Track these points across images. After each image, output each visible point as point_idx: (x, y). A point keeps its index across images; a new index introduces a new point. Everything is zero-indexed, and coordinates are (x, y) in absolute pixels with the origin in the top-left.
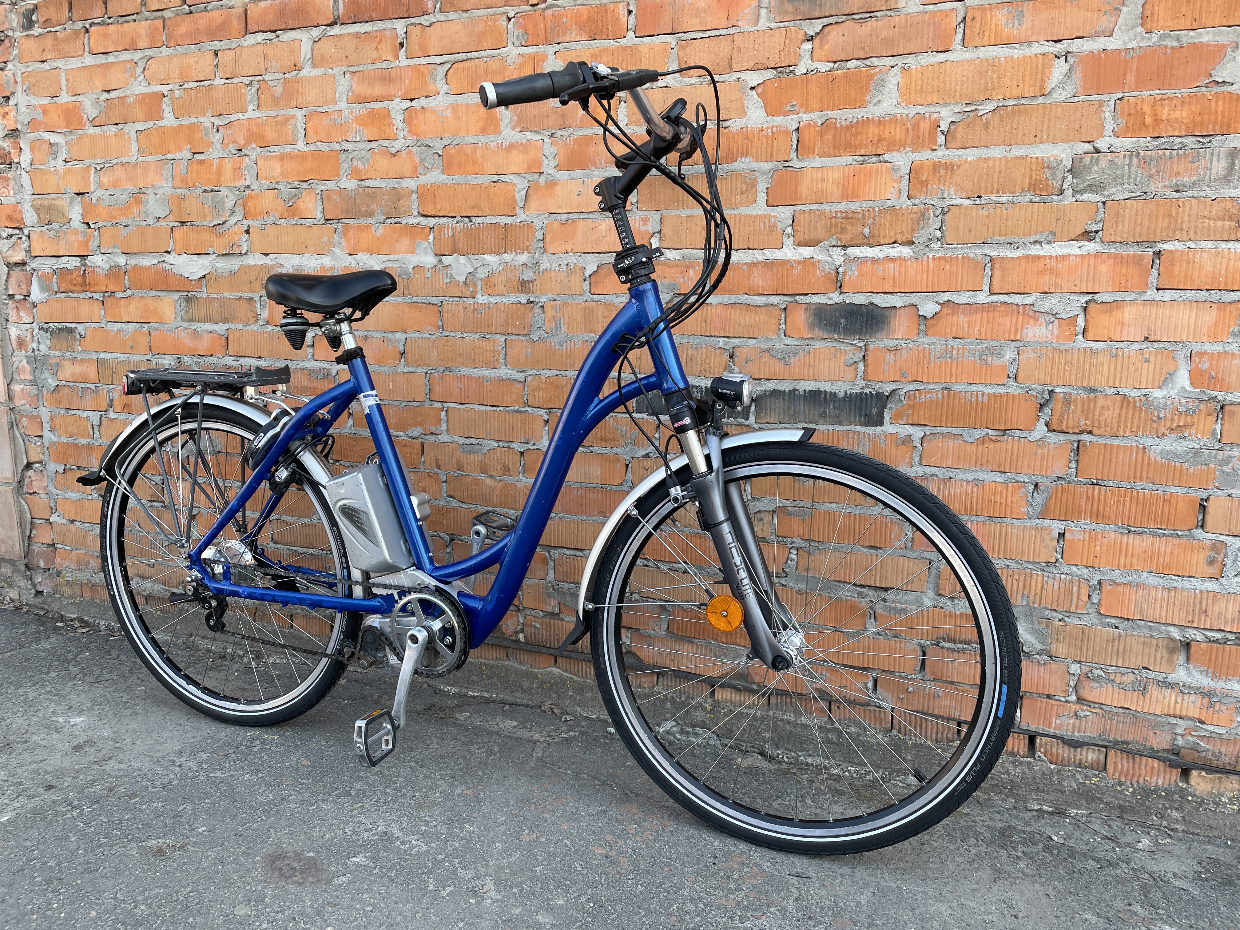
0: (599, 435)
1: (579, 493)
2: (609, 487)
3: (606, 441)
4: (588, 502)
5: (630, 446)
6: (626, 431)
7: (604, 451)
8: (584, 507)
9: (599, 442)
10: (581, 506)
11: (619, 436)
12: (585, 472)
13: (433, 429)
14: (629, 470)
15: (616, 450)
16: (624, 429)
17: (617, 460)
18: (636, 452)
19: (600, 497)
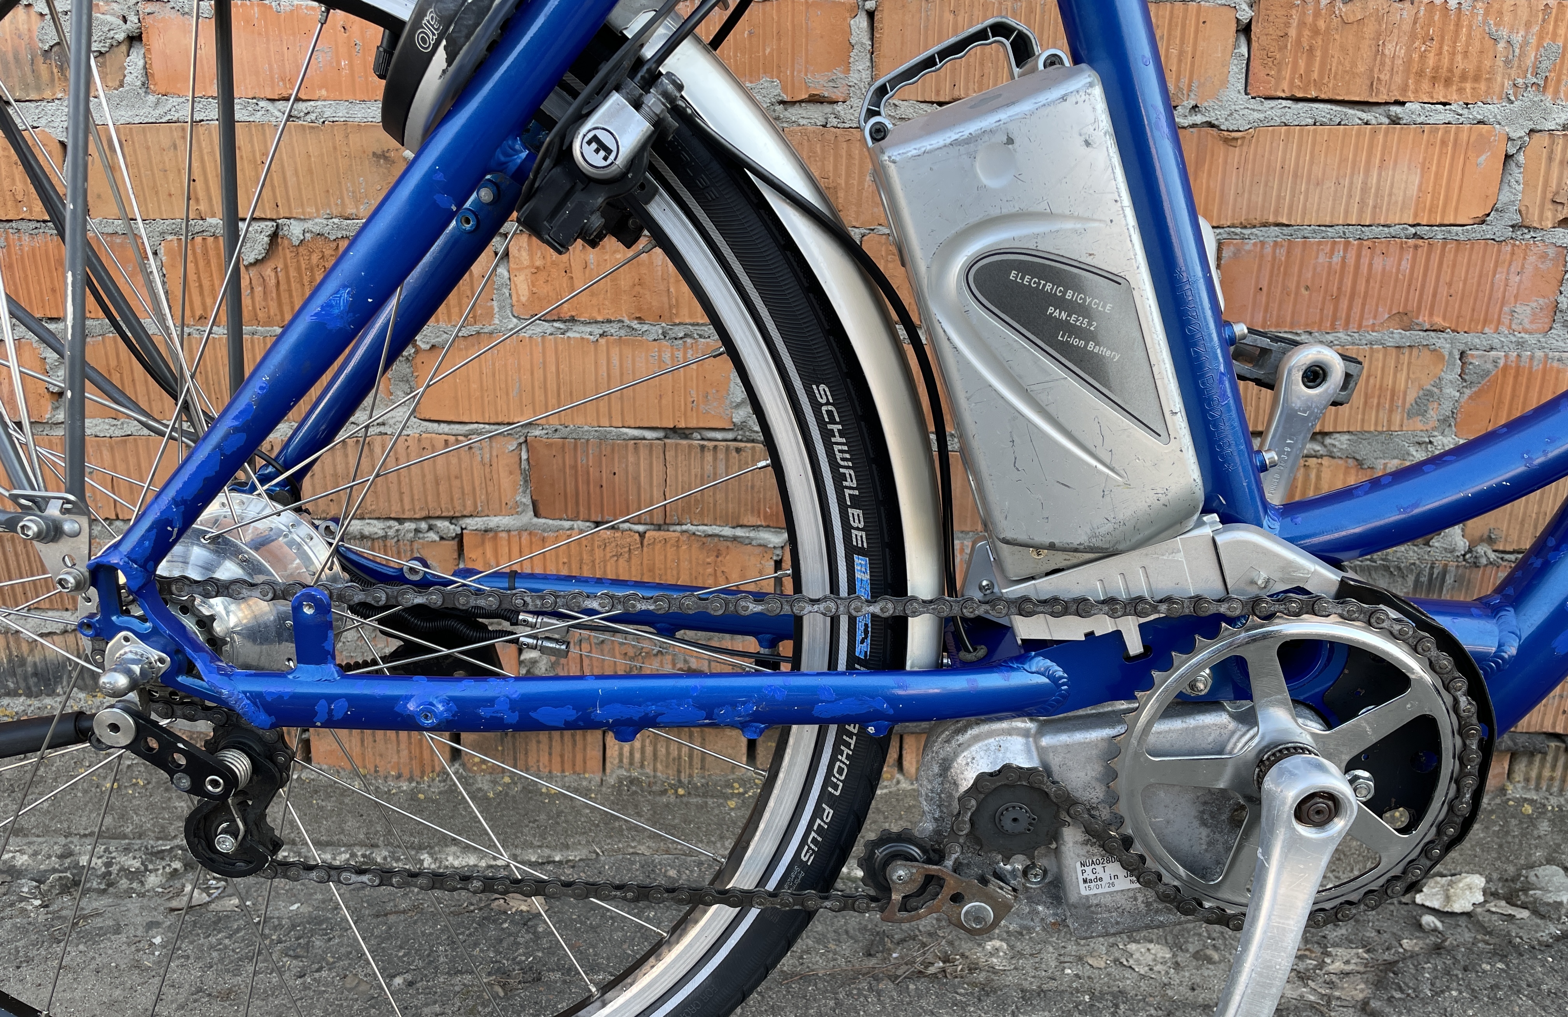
0: (1431, 61)
1: (1337, 259)
2: (1439, 234)
3: (1448, 82)
4: (1361, 287)
5: (1531, 95)
6: (1525, 43)
7: (1442, 115)
8: (1344, 304)
9: (1426, 85)
10: (1337, 299)
11: (1500, 62)
12: (1365, 190)
13: (820, 85)
14: (1516, 173)
15: (1479, 111)
16: (1518, 38)
17: (1482, 144)
18: (1546, 114)
19: (1406, 265)
